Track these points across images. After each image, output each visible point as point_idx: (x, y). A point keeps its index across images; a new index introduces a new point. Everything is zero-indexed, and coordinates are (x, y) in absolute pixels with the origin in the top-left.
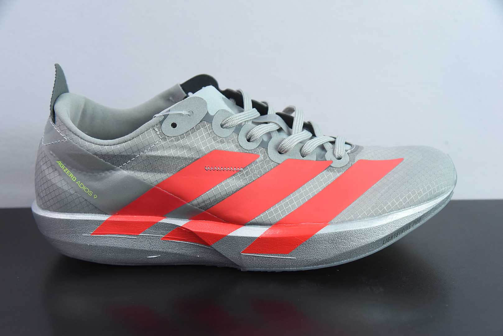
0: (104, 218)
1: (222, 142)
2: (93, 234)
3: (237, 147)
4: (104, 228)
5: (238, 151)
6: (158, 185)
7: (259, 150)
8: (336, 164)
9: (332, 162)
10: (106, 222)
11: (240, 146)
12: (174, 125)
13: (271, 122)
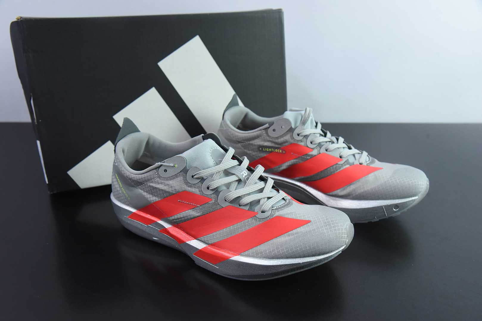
0: (133, 210)
1: (191, 187)
2: (128, 217)
3: (200, 191)
4: (133, 215)
5: (199, 194)
6: (154, 203)
7: (213, 196)
8: (260, 215)
9: (257, 213)
10: (134, 213)
11: (202, 191)
12: (165, 171)
13: (234, 174)
